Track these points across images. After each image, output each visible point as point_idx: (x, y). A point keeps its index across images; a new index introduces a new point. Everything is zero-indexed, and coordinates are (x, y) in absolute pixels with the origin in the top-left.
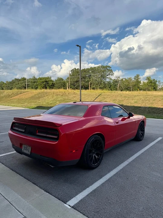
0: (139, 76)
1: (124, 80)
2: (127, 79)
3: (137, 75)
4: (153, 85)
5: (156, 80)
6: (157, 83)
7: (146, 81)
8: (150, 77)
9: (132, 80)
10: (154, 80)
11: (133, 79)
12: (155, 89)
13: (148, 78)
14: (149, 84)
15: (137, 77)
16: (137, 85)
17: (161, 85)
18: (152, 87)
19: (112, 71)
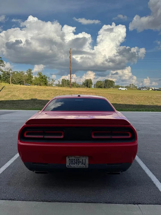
0: (31, 71)
1: (16, 73)
2: (19, 73)
3: (29, 70)
4: (44, 80)
5: (46, 76)
6: (47, 79)
7: (38, 77)
8: (41, 73)
9: (24, 74)
10: (45, 76)
11: (26, 74)
12: (46, 84)
13: (40, 74)
14: (40, 80)
15: (30, 72)
16: (30, 79)
17: (51, 81)
18: (44, 83)
19: (3, 62)
